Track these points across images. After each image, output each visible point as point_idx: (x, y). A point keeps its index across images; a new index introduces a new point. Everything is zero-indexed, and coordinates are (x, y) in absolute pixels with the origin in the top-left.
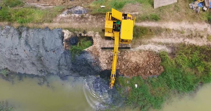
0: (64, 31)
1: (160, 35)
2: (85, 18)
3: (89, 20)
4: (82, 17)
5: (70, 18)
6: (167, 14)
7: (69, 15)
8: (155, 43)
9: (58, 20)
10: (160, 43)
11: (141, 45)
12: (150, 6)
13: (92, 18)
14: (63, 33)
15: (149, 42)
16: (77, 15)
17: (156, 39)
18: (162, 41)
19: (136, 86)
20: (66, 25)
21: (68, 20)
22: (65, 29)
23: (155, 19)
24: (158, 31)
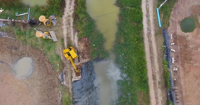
0: (73, 81)
1: (70, 37)
2: (65, 72)
3: (66, 70)
4: (65, 73)
5: (66, 79)
6: (60, 35)
7: (65, 80)
8: (74, 39)
9: (67, 85)
10: (74, 37)
11: (75, 45)
12: (56, 43)
13: (65, 69)
14: (74, 81)
15: (74, 42)
16: (64, 76)
17: (72, 39)
18: (73, 36)
19: (94, 45)
20: (70, 80)
21: (67, 80)
22: (71, 80)
23: (63, 40)
24: (68, 38)
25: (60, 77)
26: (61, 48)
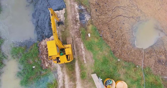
0: (64, 9)
1: (70, 81)
2: (76, 23)
3: (75, 27)
4: (77, 21)
5: (75, 12)
6: (88, 85)
7: (77, 11)
8: (64, 78)
9: (72, 3)
10: (64, 81)
11: (61, 67)
12: (93, 71)
13: (76, 29)
14: (62, 9)
15: (64, 73)
16: (78, 17)
17: (67, 78)
18: (66, 83)
20: (69, 10)
21: (73, 11)
22: (66, 11)
23: (83, 76)
24: (73, 79)
25: (87, 18)
26: (85, 62)
